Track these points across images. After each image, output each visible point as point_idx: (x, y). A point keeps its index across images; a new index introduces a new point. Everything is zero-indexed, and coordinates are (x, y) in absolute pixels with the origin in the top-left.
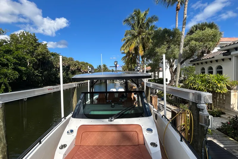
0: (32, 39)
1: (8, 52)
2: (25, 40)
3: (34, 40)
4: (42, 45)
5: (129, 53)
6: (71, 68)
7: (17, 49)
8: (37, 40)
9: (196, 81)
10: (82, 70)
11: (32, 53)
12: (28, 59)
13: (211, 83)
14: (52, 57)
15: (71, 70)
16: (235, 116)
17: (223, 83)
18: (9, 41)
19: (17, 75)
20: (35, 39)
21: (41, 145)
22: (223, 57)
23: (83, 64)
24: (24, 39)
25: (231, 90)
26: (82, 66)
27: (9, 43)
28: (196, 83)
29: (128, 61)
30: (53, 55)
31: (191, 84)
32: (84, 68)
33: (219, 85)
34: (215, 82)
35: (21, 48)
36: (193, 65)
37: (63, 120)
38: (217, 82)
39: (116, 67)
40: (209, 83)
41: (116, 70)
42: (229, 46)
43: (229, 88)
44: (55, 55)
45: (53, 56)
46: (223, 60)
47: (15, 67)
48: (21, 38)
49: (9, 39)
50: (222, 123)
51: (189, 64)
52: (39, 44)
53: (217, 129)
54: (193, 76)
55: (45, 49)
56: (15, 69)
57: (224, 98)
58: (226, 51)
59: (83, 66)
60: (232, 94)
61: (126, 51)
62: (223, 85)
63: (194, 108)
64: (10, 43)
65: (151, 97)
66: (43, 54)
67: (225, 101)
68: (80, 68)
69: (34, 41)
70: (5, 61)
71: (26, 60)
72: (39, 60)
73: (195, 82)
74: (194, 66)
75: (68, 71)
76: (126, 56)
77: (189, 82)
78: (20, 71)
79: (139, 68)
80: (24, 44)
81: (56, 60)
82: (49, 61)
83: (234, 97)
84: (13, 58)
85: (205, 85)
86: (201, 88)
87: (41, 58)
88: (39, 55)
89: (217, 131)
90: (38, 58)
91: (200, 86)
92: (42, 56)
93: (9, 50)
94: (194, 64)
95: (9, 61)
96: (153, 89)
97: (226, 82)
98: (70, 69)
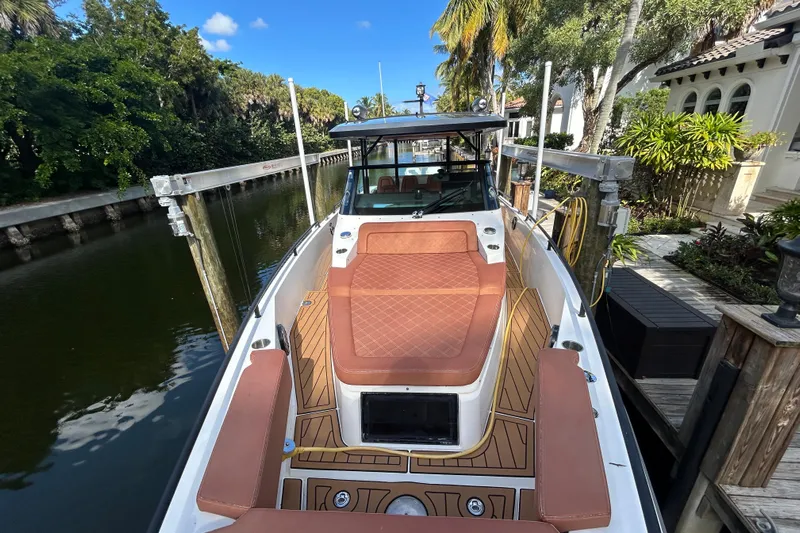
0: (150, 13)
1: (100, 65)
2: (131, 18)
3: (158, 19)
4: (185, 33)
5: (460, 50)
6: (281, 112)
7: (122, 53)
8: (167, 18)
9: (649, 137)
10: (312, 117)
11: (162, 64)
12: (157, 85)
13: (691, 140)
14: (220, 76)
15: (281, 119)
16: (716, 225)
17: (726, 140)
18: (83, 27)
19: (144, 137)
20: (161, 13)
21: (297, 257)
22: (762, 53)
23: (313, 97)
24: (126, 15)
25: (743, 160)
26: (311, 104)
27: (85, 32)
28: (648, 143)
29: (457, 78)
30: (223, 68)
31: (632, 148)
32: (318, 110)
33: (711, 147)
34: (702, 138)
35: (130, 48)
36: (663, 86)
37: (313, 229)
38: (707, 137)
39: (421, 101)
40: (684, 141)
41: (421, 110)
42: (783, 12)
43: (739, 155)
44: (226, 68)
45: (223, 74)
46: (761, 63)
47: (134, 115)
48: (119, 14)
49: (84, 19)
50: (682, 243)
51: (652, 80)
52: (175, 32)
53: (665, 258)
54: (645, 122)
55: (198, 48)
56: (133, 120)
57: (719, 185)
58: (783, 30)
59: (316, 102)
60: (743, 171)
61: (452, 44)
62: (722, 146)
63: (594, 191)
64: (90, 33)
65: (513, 186)
66: (195, 69)
67: (717, 192)
68: (308, 111)
69: (158, 22)
70: (103, 97)
71: (154, 91)
72: (186, 87)
73: (643, 141)
74: (667, 89)
75: (274, 122)
76: (450, 63)
77: (627, 143)
78: (148, 125)
79: (483, 104)
80: (134, 34)
81: (235, 88)
82: (215, 91)
83: (746, 181)
84: (119, 85)
85: (672, 148)
86: (658, 159)
87: (192, 82)
88: (184, 72)
89: (664, 261)
90: (185, 80)
91: (657, 150)
92: (194, 75)
93: (101, 60)
94: (668, 83)
95: (113, 96)
96: (522, 163)
97: (735, 136)
98: (278, 114)
